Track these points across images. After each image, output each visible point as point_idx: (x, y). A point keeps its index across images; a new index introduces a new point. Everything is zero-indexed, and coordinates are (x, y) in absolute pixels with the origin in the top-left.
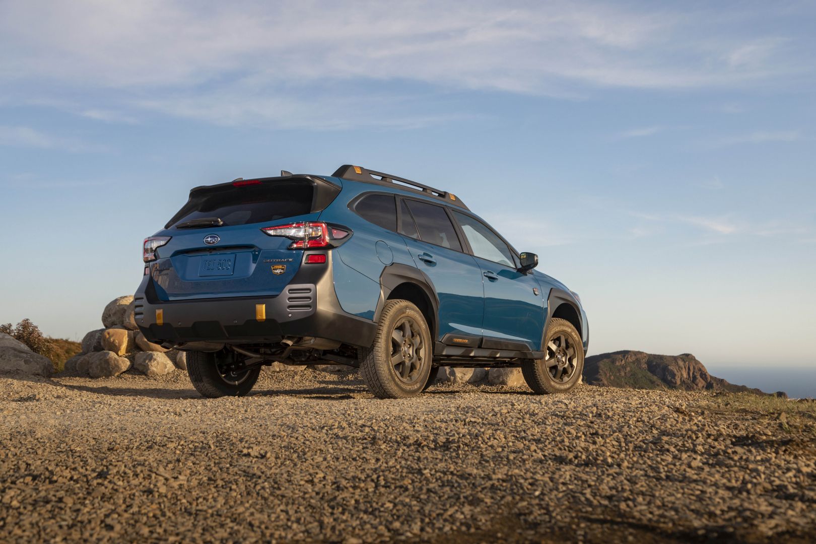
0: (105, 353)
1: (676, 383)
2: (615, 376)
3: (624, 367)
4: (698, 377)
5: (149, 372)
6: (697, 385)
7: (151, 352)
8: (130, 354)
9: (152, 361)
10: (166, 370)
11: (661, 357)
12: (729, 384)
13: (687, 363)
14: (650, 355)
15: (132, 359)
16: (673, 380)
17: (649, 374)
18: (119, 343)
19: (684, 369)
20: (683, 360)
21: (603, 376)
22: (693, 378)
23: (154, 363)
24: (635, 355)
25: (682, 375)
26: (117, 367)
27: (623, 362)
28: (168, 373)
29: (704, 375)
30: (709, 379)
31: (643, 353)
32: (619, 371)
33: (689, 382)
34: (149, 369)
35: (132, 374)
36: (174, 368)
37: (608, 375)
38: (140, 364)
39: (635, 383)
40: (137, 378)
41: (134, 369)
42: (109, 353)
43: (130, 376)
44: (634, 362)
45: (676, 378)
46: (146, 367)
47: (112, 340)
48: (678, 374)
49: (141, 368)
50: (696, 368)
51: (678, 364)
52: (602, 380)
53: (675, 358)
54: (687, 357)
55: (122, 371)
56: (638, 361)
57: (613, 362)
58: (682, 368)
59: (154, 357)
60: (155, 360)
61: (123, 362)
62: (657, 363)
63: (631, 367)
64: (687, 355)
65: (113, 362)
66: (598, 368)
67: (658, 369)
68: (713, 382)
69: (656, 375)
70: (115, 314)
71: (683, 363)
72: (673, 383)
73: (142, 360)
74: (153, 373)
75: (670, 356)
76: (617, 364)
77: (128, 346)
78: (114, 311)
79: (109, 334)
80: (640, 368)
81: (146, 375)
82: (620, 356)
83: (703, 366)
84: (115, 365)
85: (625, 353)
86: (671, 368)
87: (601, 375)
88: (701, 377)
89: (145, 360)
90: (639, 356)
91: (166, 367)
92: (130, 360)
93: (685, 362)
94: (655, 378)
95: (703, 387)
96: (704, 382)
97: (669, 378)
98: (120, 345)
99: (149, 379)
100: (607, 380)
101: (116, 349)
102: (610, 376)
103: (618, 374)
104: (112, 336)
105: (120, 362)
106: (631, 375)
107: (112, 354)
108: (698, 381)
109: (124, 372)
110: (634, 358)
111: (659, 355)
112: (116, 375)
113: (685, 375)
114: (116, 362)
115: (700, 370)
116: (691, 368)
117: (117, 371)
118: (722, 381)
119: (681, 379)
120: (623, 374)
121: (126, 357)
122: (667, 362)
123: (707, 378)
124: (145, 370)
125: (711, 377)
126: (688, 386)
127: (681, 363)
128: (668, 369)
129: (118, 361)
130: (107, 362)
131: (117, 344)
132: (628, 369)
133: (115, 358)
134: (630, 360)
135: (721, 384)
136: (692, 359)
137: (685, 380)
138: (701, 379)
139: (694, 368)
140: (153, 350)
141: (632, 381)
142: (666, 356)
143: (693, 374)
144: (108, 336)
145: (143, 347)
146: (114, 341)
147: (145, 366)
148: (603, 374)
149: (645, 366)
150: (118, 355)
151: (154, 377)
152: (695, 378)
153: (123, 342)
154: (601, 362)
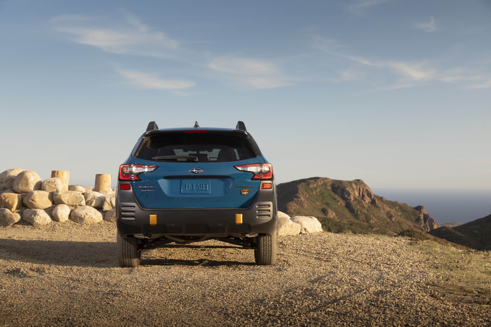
0: (2, 210)
1: (350, 200)
2: (309, 194)
3: (316, 189)
4: (366, 195)
5: (34, 223)
6: (365, 201)
7: (34, 209)
8: (19, 210)
9: (36, 216)
10: (46, 222)
11: (340, 182)
12: (386, 201)
13: (358, 186)
14: (333, 181)
15: (21, 213)
16: (348, 197)
17: (333, 194)
18: (12, 203)
19: (356, 190)
20: (356, 184)
21: (301, 195)
22: (362, 196)
23: (37, 217)
24: (323, 180)
25: (355, 194)
26: (12, 219)
27: (315, 185)
28: (47, 224)
29: (369, 194)
30: (373, 197)
31: (328, 179)
32: (312, 191)
33: (360, 199)
34: (34, 221)
35: (22, 225)
36: (51, 220)
37: (305, 194)
38: (28, 218)
39: (323, 199)
40: (26, 227)
41: (23, 221)
42: (5, 210)
43: (21, 226)
44: (322, 185)
45: (351, 196)
46: (33, 220)
47: (7, 201)
48: (352, 193)
49: (28, 220)
50: (365, 189)
51: (352, 187)
52: (300, 198)
53: (350, 183)
54: (358, 182)
55: (15, 222)
56: (325, 184)
57: (308, 185)
58: (355, 190)
59: (37, 213)
60: (38, 215)
61: (16, 216)
62: (338, 185)
63: (320, 189)
64: (359, 180)
65: (8, 216)
66: (297, 189)
67: (339, 190)
68: (375, 199)
69: (337, 194)
70: (6, 181)
71: (356, 186)
72: (349, 199)
73: (29, 215)
74: (37, 224)
75: (347, 181)
76: (311, 186)
77: (18, 205)
78: (5, 180)
79: (4, 196)
80: (326, 190)
81: (32, 225)
82: (313, 181)
83: (369, 188)
84: (10, 218)
85: (316, 179)
86: (347, 189)
87: (299, 194)
88: (368, 195)
89: (31, 215)
90: (326, 181)
91: (46, 220)
92: (20, 215)
93: (357, 185)
94: (336, 196)
95: (369, 202)
96: (369, 199)
97: (346, 196)
98: (13, 204)
99: (34, 228)
100: (304, 197)
101: (10, 208)
102: (306, 195)
103: (311, 193)
104: (7, 198)
105: (14, 216)
106: (321, 194)
107: (7, 210)
108: (365, 198)
109: (16, 223)
110: (322, 182)
111: (339, 181)
112: (11, 225)
113: (357, 194)
114: (11, 216)
115: (367, 190)
116: (361, 189)
117: (12, 222)
118: (382, 198)
119: (354, 197)
120: (314, 193)
121: (17, 213)
122: (345, 185)
123: (371, 196)
124: (31, 222)
125: (374, 195)
126: (358, 202)
127: (354, 186)
128: (346, 190)
129: (12, 216)
130: (5, 216)
131: (11, 204)
132: (318, 190)
133: (10, 214)
134: (320, 184)
135: (381, 201)
136: (362, 183)
137: (357, 198)
138: (367, 197)
139: (363, 189)
140: (36, 208)
141: (321, 198)
142: (344, 181)
143: (362, 193)
144: (4, 198)
145: (28, 205)
146: (8, 201)
147: (31, 219)
148: (301, 193)
149: (329, 188)
150: (11, 211)
151: (38, 226)
152: (363, 196)
153: (14, 202)
154: (300, 185)
